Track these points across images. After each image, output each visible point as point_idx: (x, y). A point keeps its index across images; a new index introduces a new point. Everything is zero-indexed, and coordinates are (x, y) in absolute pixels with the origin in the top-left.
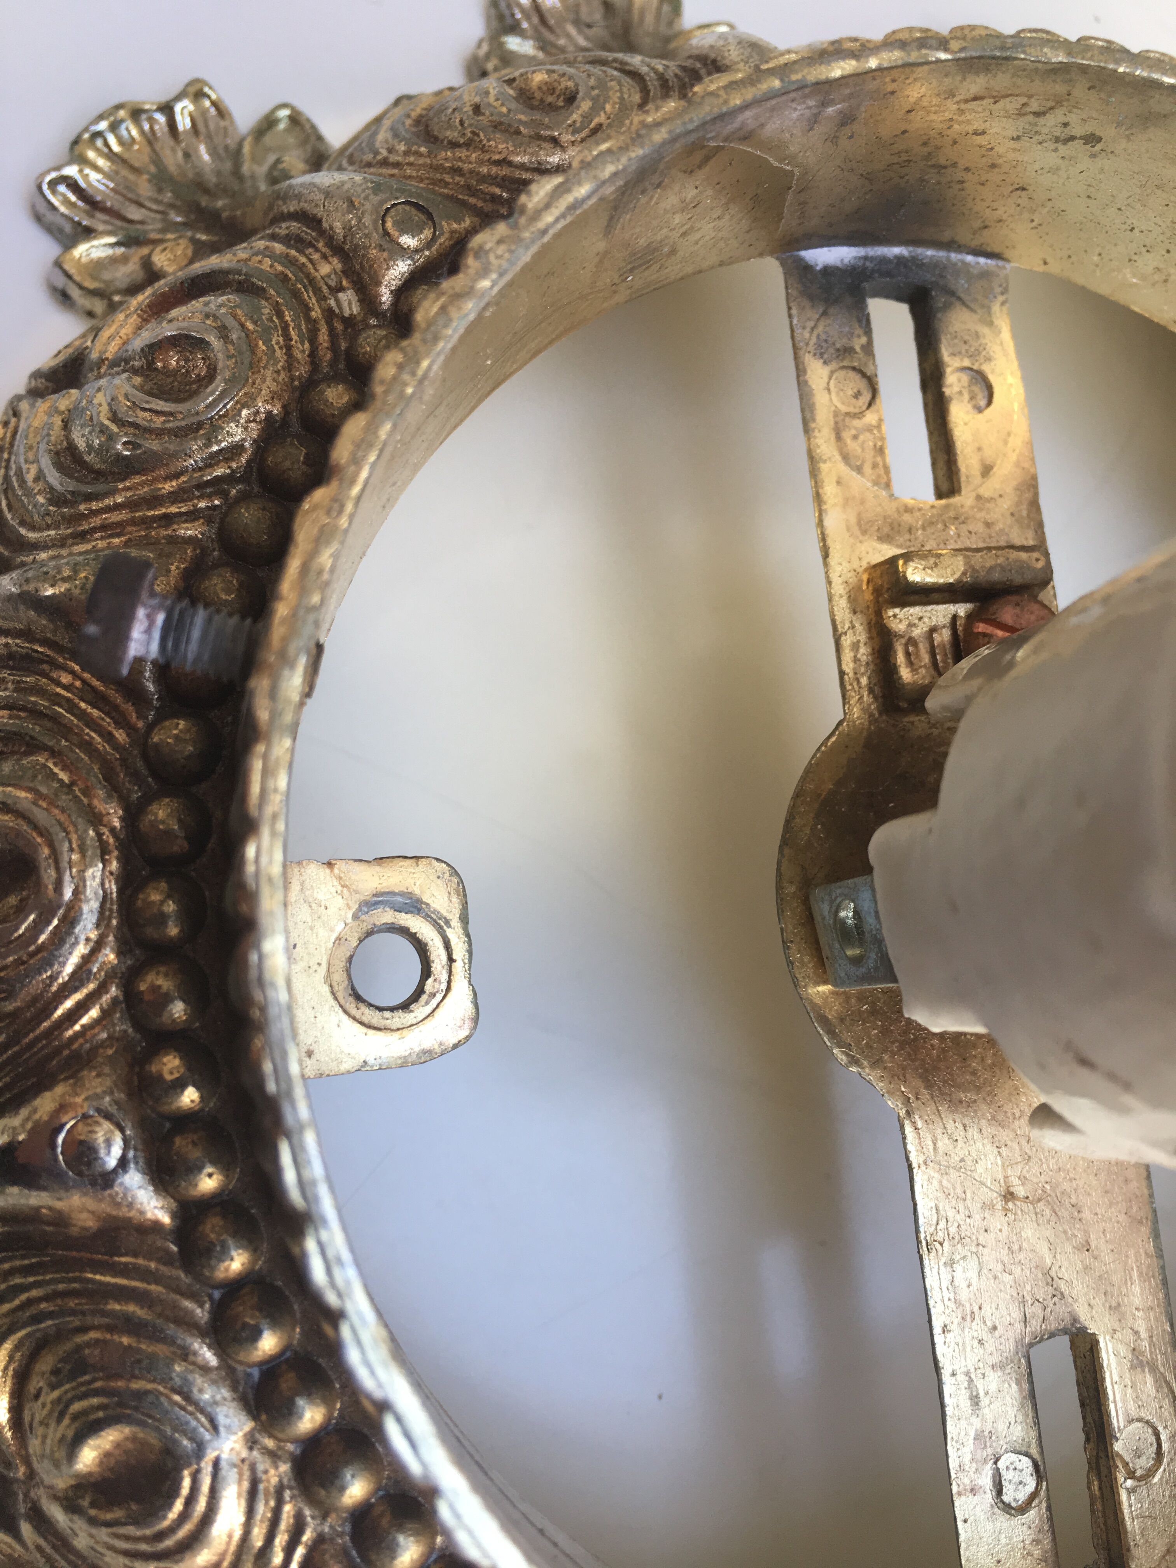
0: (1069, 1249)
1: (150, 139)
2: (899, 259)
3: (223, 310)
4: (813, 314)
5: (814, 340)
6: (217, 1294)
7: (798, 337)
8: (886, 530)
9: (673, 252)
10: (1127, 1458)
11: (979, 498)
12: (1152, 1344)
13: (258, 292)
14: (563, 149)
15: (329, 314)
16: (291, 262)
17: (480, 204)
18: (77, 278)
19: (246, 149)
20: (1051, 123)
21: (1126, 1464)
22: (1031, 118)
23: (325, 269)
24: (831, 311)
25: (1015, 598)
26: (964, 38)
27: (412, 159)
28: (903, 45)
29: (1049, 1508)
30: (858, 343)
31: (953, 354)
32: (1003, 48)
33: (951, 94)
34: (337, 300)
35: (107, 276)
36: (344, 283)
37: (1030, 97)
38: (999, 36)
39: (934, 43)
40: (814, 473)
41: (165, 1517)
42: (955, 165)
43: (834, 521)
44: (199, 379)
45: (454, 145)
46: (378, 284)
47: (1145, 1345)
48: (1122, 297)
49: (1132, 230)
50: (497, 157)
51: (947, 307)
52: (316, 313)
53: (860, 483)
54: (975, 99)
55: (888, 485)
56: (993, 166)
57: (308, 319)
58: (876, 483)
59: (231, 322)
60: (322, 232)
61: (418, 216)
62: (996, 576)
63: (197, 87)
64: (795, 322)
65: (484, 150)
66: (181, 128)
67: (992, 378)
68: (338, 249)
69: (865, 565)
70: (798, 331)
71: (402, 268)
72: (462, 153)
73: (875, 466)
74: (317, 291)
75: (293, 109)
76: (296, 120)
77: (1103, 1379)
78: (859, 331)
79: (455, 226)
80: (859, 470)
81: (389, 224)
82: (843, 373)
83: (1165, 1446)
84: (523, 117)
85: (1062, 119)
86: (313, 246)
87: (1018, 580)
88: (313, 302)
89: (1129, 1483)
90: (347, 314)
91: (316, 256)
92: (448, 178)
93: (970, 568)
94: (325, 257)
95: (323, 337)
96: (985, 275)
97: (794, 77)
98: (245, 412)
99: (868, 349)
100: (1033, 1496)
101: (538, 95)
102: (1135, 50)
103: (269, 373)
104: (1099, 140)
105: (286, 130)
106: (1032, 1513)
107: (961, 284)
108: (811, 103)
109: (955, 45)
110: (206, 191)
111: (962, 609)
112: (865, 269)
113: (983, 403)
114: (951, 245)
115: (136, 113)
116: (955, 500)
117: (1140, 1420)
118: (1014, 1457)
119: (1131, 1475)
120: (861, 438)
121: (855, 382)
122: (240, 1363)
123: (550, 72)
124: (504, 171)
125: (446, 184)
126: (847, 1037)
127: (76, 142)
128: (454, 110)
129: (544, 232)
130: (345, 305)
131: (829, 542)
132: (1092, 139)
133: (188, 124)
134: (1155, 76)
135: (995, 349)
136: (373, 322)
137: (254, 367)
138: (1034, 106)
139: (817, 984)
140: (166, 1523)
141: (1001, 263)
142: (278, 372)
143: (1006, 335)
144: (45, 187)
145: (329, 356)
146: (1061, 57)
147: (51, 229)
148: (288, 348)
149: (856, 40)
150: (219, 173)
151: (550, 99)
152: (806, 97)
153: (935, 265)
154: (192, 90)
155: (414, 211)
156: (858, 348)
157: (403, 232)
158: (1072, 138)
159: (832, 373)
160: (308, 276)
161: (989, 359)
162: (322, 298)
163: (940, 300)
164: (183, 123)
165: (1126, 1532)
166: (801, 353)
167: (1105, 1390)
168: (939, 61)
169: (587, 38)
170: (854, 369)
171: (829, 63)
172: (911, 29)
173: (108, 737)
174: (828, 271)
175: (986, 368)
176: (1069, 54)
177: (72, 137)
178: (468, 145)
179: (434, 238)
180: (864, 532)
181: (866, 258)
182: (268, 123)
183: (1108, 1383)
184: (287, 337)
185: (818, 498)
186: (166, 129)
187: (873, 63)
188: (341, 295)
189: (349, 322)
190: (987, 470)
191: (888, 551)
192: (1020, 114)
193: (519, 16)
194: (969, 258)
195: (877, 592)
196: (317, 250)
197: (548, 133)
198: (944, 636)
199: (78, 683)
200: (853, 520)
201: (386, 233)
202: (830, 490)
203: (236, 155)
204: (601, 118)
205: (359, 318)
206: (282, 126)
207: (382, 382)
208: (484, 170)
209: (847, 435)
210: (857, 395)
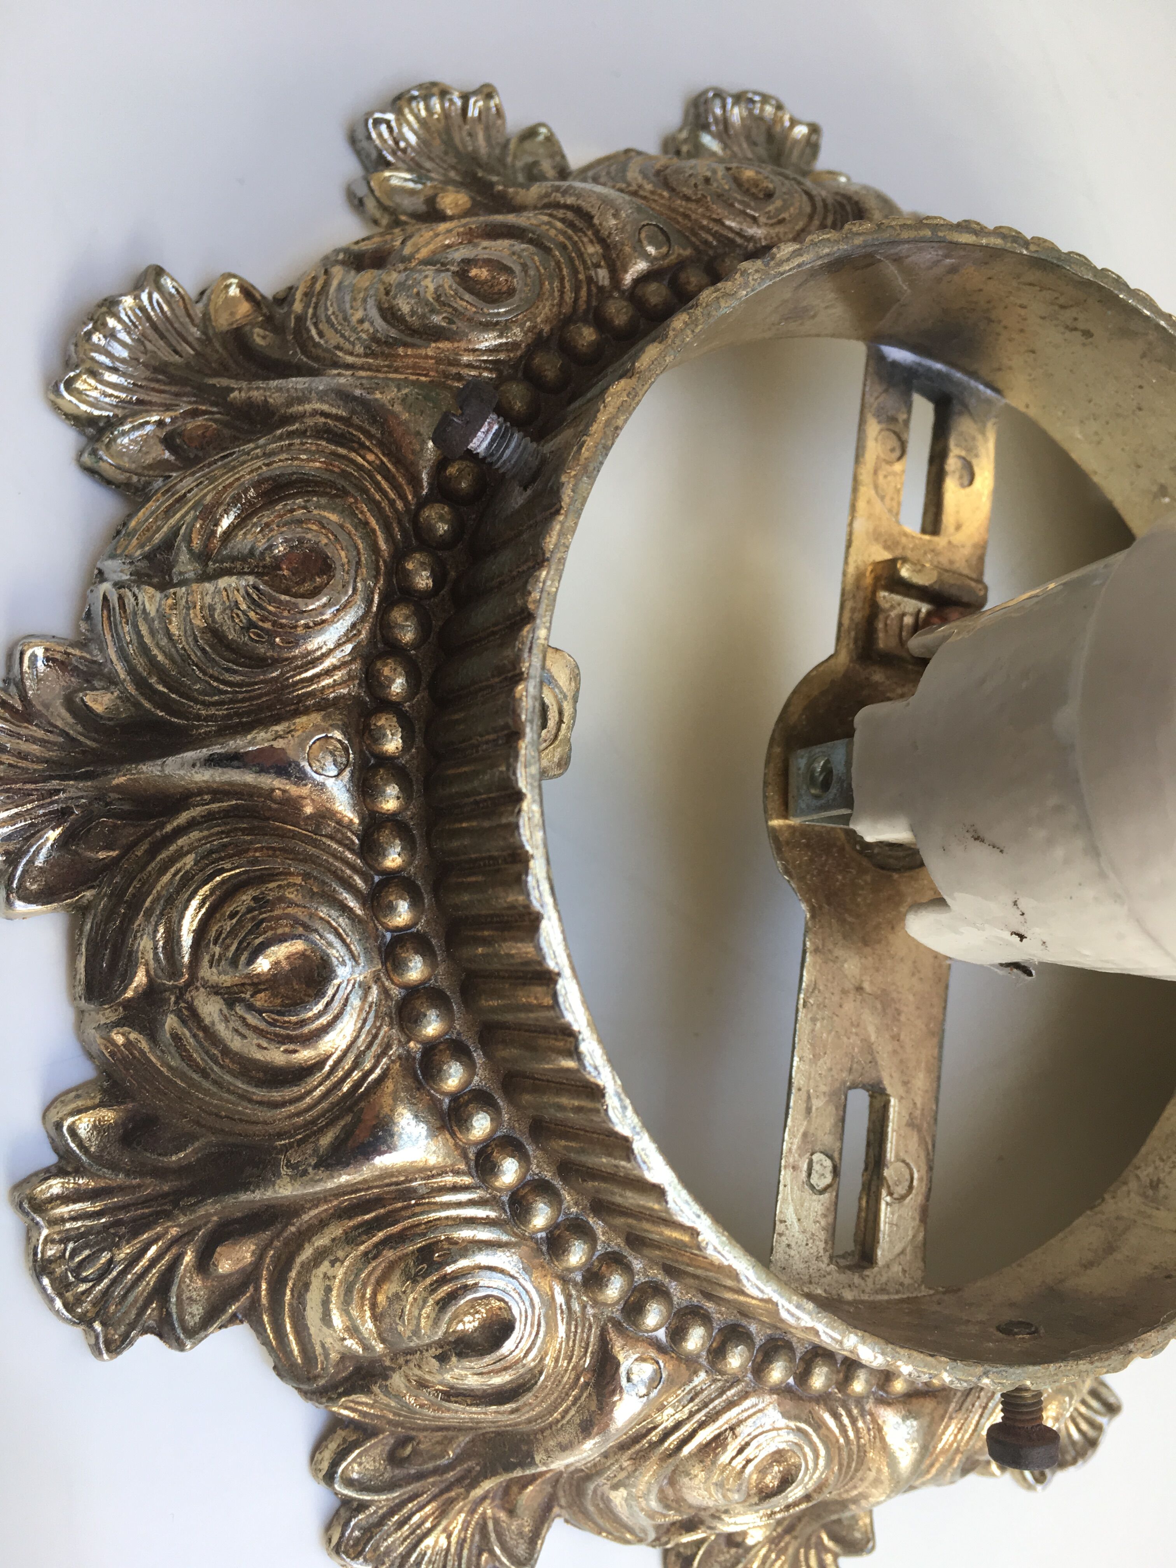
0: (887, 1036)
1: (446, 114)
2: (939, 373)
3: (525, 254)
4: (879, 388)
5: (875, 405)
6: (377, 879)
7: (866, 400)
8: (889, 543)
9: (813, 317)
10: (890, 1183)
11: (950, 543)
12: (922, 1114)
13: (547, 250)
14: (759, 226)
15: (590, 280)
16: (570, 238)
17: (698, 243)
18: (377, 193)
19: (512, 146)
20: (1067, 315)
21: (889, 1187)
22: (1056, 308)
23: (591, 249)
24: (891, 390)
25: (961, 609)
26: (1039, 245)
27: (656, 198)
28: (1004, 237)
29: (837, 1196)
30: (902, 417)
31: (957, 445)
32: (1059, 259)
33: (1018, 277)
34: (596, 273)
35: (398, 199)
36: (602, 263)
37: (1062, 294)
38: (1059, 251)
39: (1022, 242)
40: (855, 490)
41: (311, 1010)
42: (1000, 322)
43: (860, 525)
44: (500, 293)
45: (687, 199)
46: (626, 272)
47: (918, 1113)
48: (1066, 445)
49: (1090, 401)
50: (714, 216)
51: (961, 413)
52: (581, 277)
53: (879, 507)
54: (1030, 284)
55: (897, 514)
56: (1022, 331)
57: (577, 278)
58: (890, 511)
59: (529, 263)
60: (591, 225)
61: (661, 237)
62: (954, 592)
63: (489, 90)
64: (867, 389)
65: (708, 208)
66: (470, 114)
67: (977, 470)
68: (602, 241)
69: (871, 560)
70: (867, 396)
71: (641, 266)
72: (693, 206)
73: (892, 499)
74: (584, 262)
75: (550, 130)
76: (550, 139)
77: (887, 1126)
78: (904, 409)
79: (681, 251)
80: (882, 498)
81: (643, 235)
82: (887, 433)
83: (915, 1183)
84: (739, 197)
85: (1075, 315)
86: (584, 233)
87: (965, 599)
88: (581, 268)
89: (888, 1199)
90: (600, 283)
91: (585, 239)
92: (680, 219)
93: (940, 580)
94: (591, 241)
95: (584, 293)
96: (988, 401)
97: (940, 234)
98: (528, 324)
99: (907, 422)
100: (829, 1186)
101: (746, 186)
102: (1132, 287)
103: (548, 304)
104: (1091, 335)
105: (541, 143)
106: (827, 1195)
107: (972, 402)
108: (940, 253)
109: (1033, 248)
110: (480, 166)
111: (925, 608)
112: (917, 371)
113: (966, 482)
114: (974, 375)
115: (444, 93)
116: (936, 539)
117: (904, 1161)
118: (823, 1157)
119: (890, 1194)
120: (889, 478)
121: (893, 442)
122: (382, 924)
123: (758, 173)
124: (716, 228)
125: (678, 223)
126: (788, 855)
127: (399, 98)
128: (690, 176)
129: (782, 274)
130: (600, 277)
131: (854, 538)
132: (1087, 334)
133: (476, 114)
134: (1140, 307)
135: (982, 451)
136: (616, 294)
137: (540, 296)
138: (1062, 301)
139: (778, 818)
140: (310, 1014)
141: (999, 397)
142: (553, 305)
143: (991, 445)
144: (371, 121)
145: (584, 307)
146: (1090, 277)
147: (359, 153)
148: (562, 292)
149: (978, 224)
150: (489, 156)
151: (754, 190)
152: (940, 248)
153: (959, 384)
154: (486, 91)
155: (659, 234)
156: (900, 420)
157: (650, 243)
158: (1076, 329)
159: (882, 430)
160: (579, 250)
161: (977, 456)
162: (586, 268)
163: (957, 407)
164: (473, 111)
165: (879, 1230)
166: (866, 410)
167: (887, 1133)
168: (1021, 254)
169: (753, 152)
170: (895, 433)
171: (961, 232)
172: (1011, 229)
173: (392, 503)
174: (895, 364)
175: (974, 462)
176: (1095, 276)
177: (396, 93)
178: (697, 201)
179: (667, 255)
180: (877, 540)
181: (919, 364)
182: (531, 133)
183: (890, 1129)
184: (562, 286)
185: (853, 508)
186: (459, 111)
187: (984, 241)
188: (599, 270)
189: (601, 289)
190: (958, 527)
191: (887, 556)
192: (1052, 304)
193: (711, 120)
194: (981, 387)
195: (877, 579)
196: (586, 235)
197: (752, 213)
198: (908, 620)
199: (378, 462)
200: (871, 530)
201: (640, 241)
202: (861, 505)
203: (505, 146)
204: (785, 215)
205: (608, 289)
206: (541, 138)
207: (674, 330)
208: (705, 222)
209: (881, 474)
210: (893, 450)
